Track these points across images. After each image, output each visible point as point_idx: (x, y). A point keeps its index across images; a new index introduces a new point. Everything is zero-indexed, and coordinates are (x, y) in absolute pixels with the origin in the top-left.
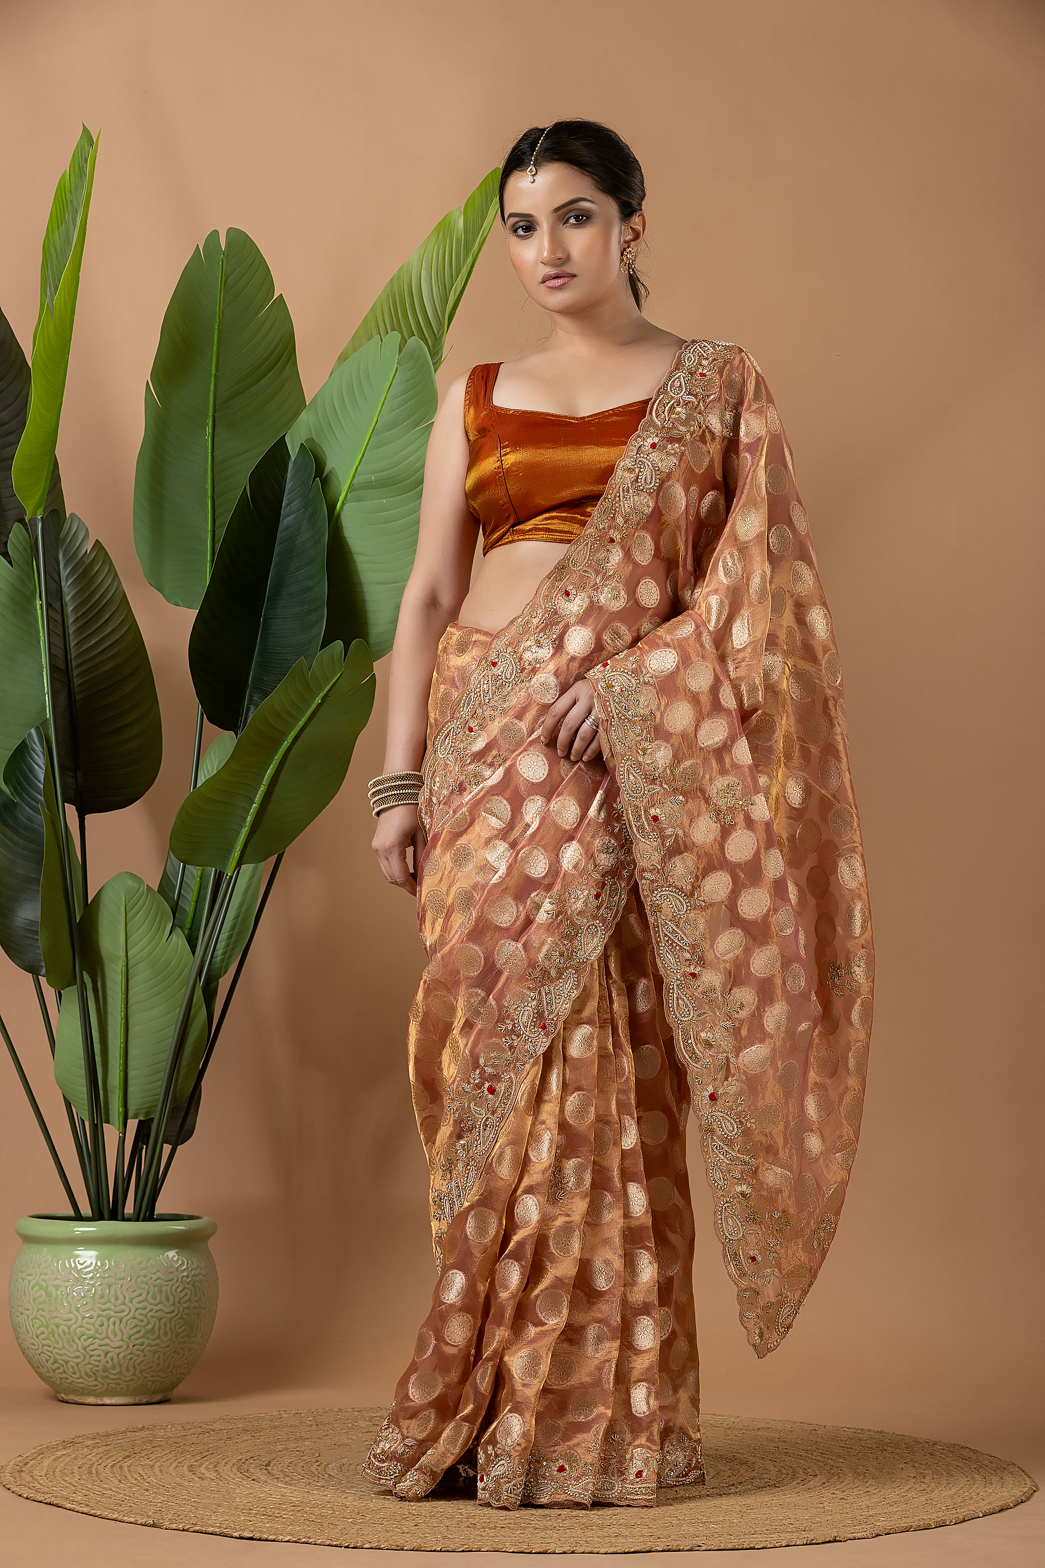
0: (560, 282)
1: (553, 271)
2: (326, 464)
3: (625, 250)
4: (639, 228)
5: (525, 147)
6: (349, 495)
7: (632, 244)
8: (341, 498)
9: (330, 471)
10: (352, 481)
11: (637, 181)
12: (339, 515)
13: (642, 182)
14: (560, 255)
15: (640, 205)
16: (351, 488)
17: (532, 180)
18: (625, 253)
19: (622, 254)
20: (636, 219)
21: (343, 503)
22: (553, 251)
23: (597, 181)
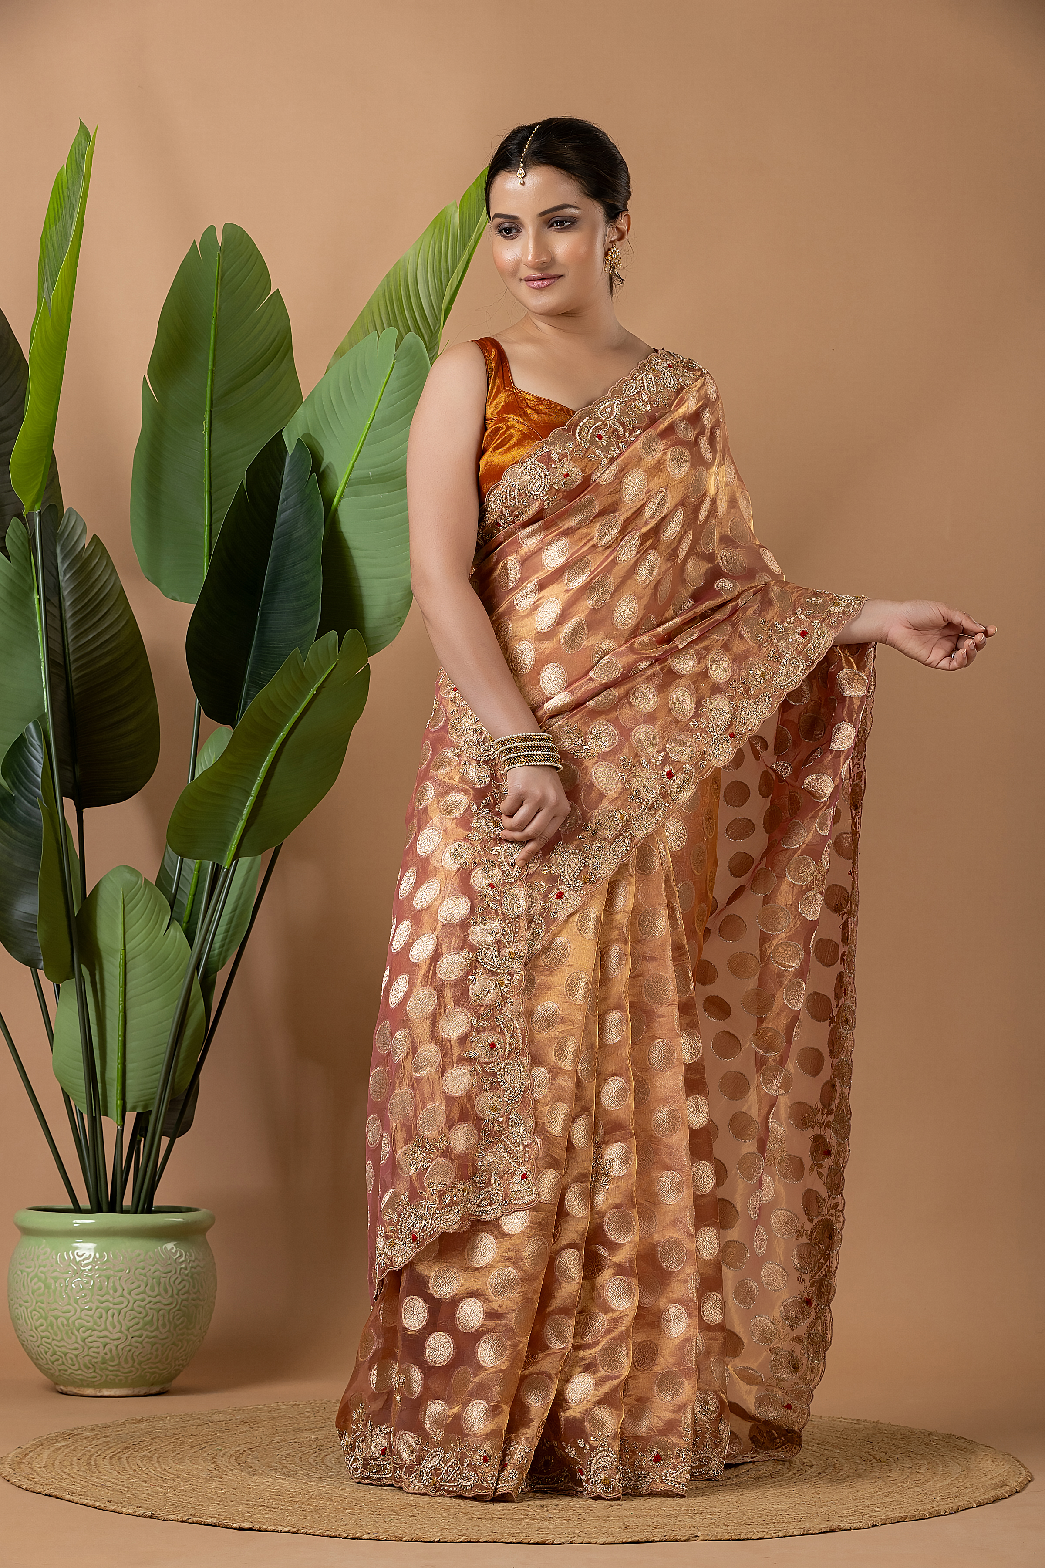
0: (545, 283)
1: (537, 275)
2: (323, 459)
3: (609, 250)
4: (624, 227)
5: (513, 147)
6: (346, 490)
7: (617, 244)
8: (338, 493)
9: (327, 466)
10: (349, 476)
11: (622, 182)
12: (336, 510)
13: (628, 183)
14: (544, 259)
15: (625, 205)
16: (348, 483)
17: (522, 182)
18: (610, 253)
19: (606, 254)
20: (622, 221)
21: (340, 498)
22: (537, 255)
23: (583, 185)
